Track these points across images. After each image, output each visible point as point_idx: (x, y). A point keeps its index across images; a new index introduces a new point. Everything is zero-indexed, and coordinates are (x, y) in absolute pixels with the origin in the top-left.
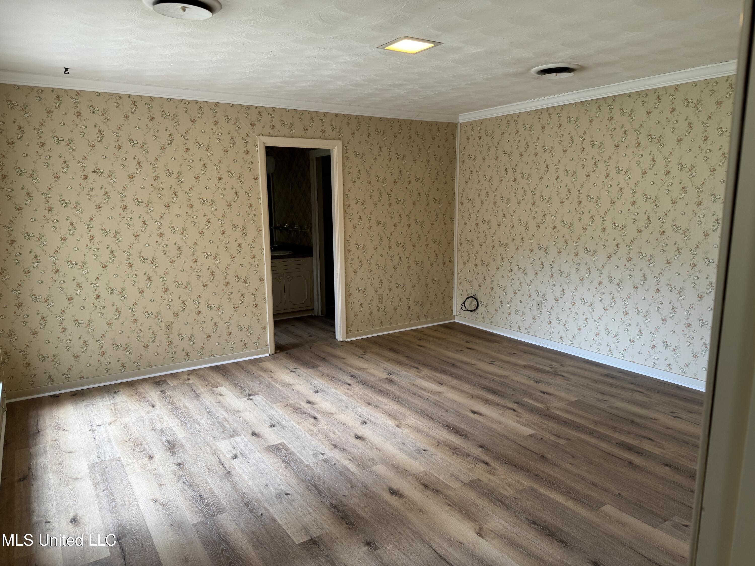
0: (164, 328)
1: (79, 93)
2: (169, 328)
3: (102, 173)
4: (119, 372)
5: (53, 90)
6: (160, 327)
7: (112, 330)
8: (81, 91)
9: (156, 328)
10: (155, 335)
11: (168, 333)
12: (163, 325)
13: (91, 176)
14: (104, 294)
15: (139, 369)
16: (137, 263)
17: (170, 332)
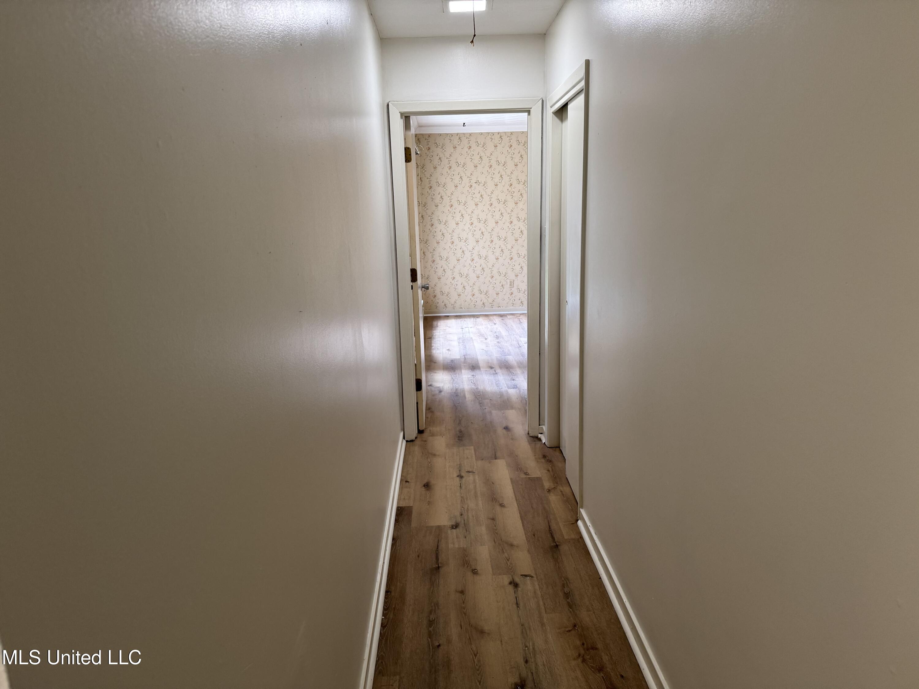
0: (509, 283)
1: (470, 134)
2: (512, 284)
3: (480, 183)
4: (481, 307)
5: (457, 134)
6: (507, 282)
7: (479, 281)
8: (472, 133)
9: (504, 283)
10: (503, 287)
11: (510, 287)
12: (508, 281)
13: (474, 185)
14: (476, 258)
15: (492, 308)
16: (496, 240)
17: (512, 286)
